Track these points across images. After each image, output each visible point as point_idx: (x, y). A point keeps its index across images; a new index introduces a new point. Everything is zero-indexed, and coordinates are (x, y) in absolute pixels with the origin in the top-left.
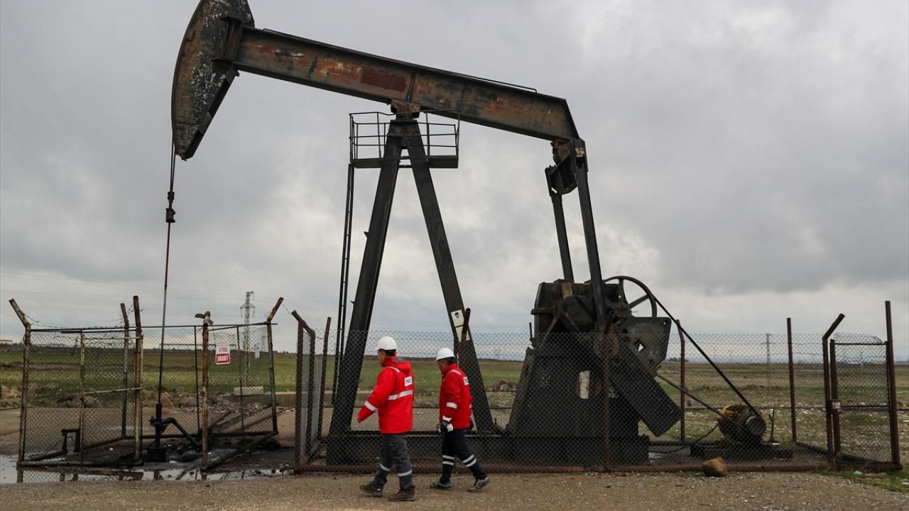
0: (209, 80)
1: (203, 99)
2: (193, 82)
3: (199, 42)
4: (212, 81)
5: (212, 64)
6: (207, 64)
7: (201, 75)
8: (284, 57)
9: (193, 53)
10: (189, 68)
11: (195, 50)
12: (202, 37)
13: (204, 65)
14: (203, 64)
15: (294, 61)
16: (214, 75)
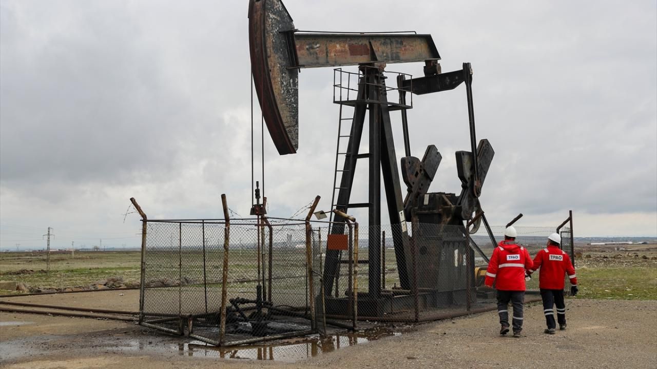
0: (290, 86)
1: (293, 103)
2: (283, 91)
3: (274, 57)
4: (292, 86)
5: (287, 72)
6: (285, 73)
7: (285, 83)
8: (311, 51)
9: (274, 67)
10: (276, 80)
11: (274, 64)
12: (274, 52)
13: (284, 75)
14: (282, 74)
15: (318, 52)
16: (291, 81)
